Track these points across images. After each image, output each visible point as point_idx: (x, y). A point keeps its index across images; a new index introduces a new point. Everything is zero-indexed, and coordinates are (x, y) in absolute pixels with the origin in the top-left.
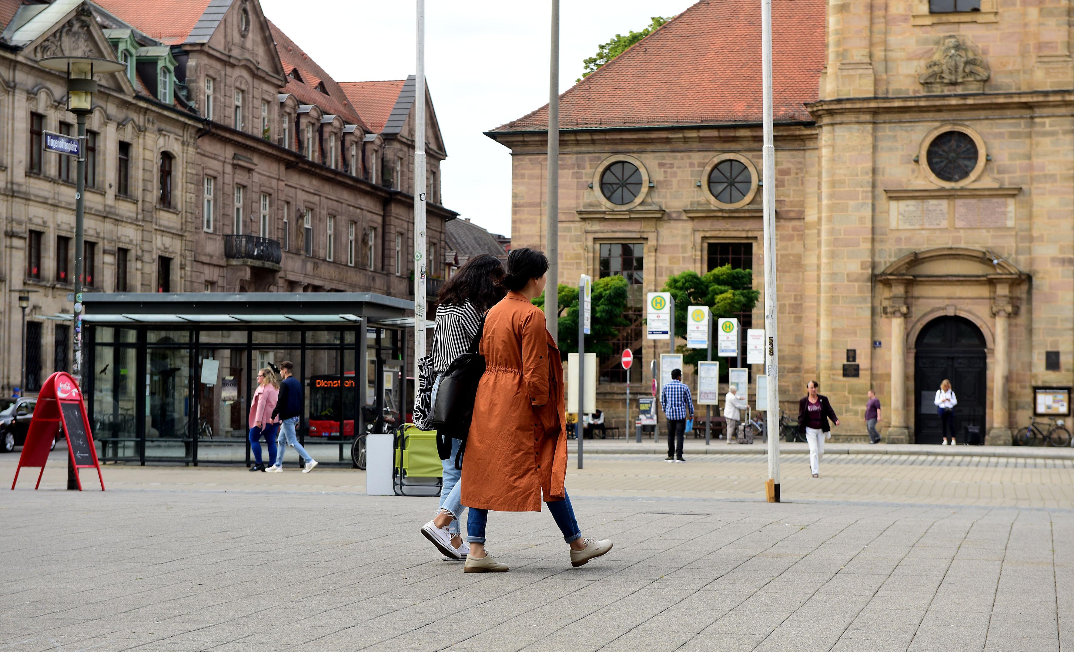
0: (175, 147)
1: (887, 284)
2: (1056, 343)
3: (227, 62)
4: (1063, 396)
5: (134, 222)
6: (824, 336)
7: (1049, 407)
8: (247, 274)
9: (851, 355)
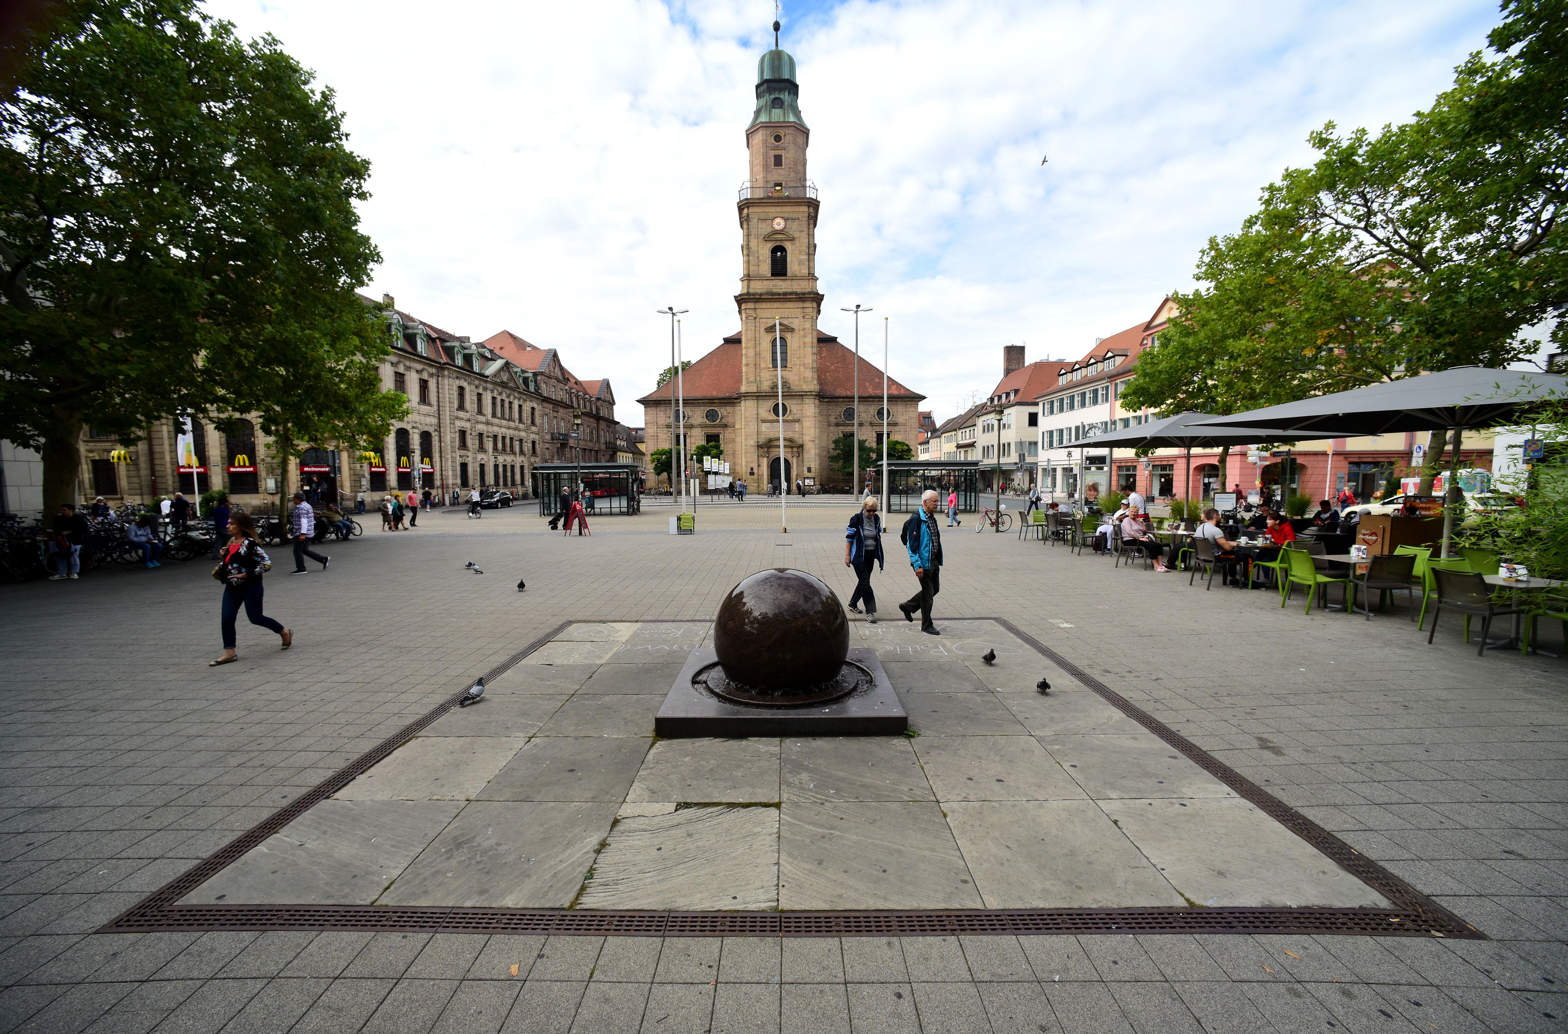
0: (535, 406)
1: (762, 448)
3: (550, 377)
5: (524, 430)
6: (744, 463)
8: (559, 445)
9: (752, 469)
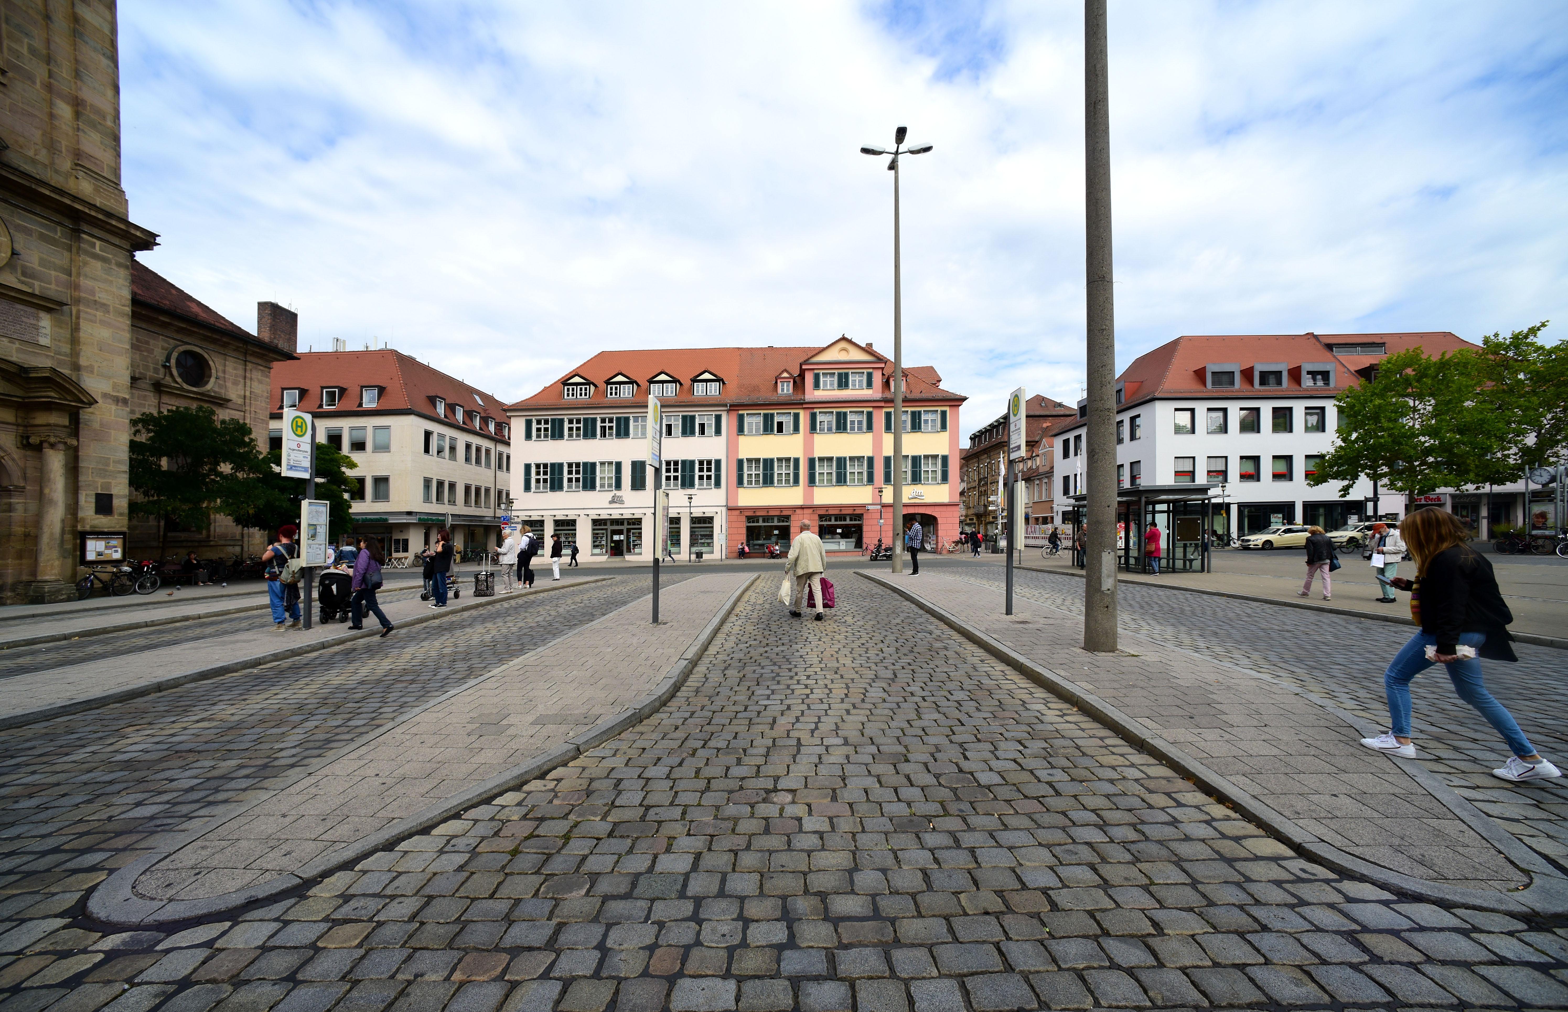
2: (108, 485)
4: (117, 542)
7: (100, 554)
